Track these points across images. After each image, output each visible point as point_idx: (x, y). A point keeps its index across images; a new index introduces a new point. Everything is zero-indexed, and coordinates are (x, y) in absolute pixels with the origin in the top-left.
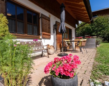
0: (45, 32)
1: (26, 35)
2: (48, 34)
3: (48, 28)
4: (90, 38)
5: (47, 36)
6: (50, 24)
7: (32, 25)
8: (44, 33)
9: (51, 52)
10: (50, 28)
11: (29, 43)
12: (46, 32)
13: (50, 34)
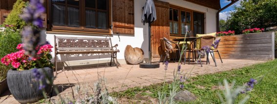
0: (119, 21)
1: (83, 28)
2: (126, 25)
3: (127, 14)
4: (255, 31)
5: (123, 29)
6: (133, 6)
7: (95, 11)
8: (117, 23)
9: (133, 60)
10: (133, 14)
11: (84, 41)
12: (121, 22)
13: (132, 25)
